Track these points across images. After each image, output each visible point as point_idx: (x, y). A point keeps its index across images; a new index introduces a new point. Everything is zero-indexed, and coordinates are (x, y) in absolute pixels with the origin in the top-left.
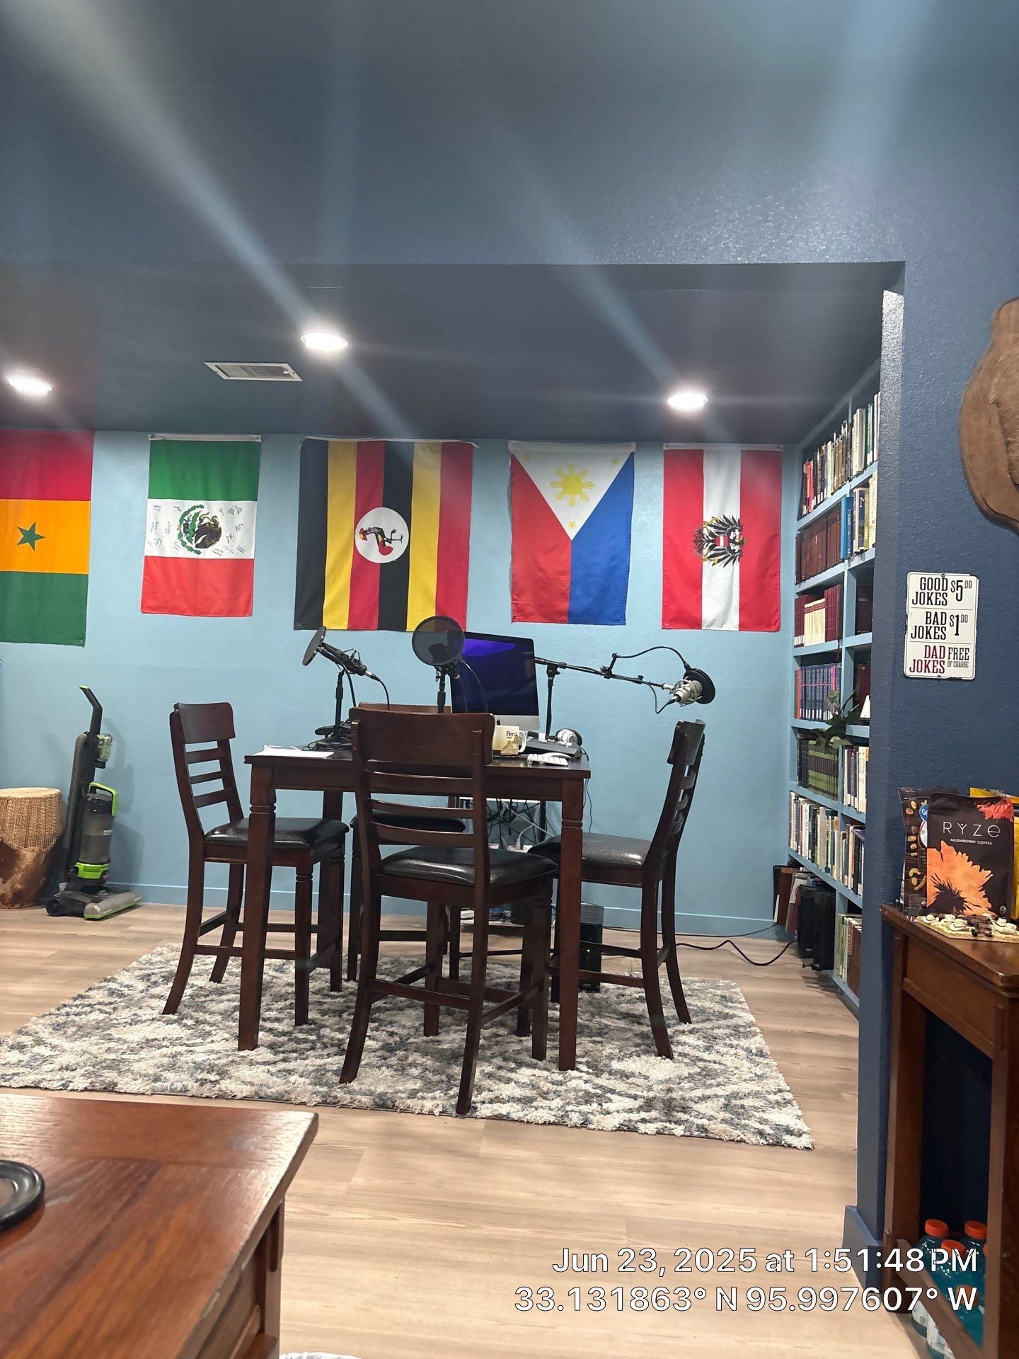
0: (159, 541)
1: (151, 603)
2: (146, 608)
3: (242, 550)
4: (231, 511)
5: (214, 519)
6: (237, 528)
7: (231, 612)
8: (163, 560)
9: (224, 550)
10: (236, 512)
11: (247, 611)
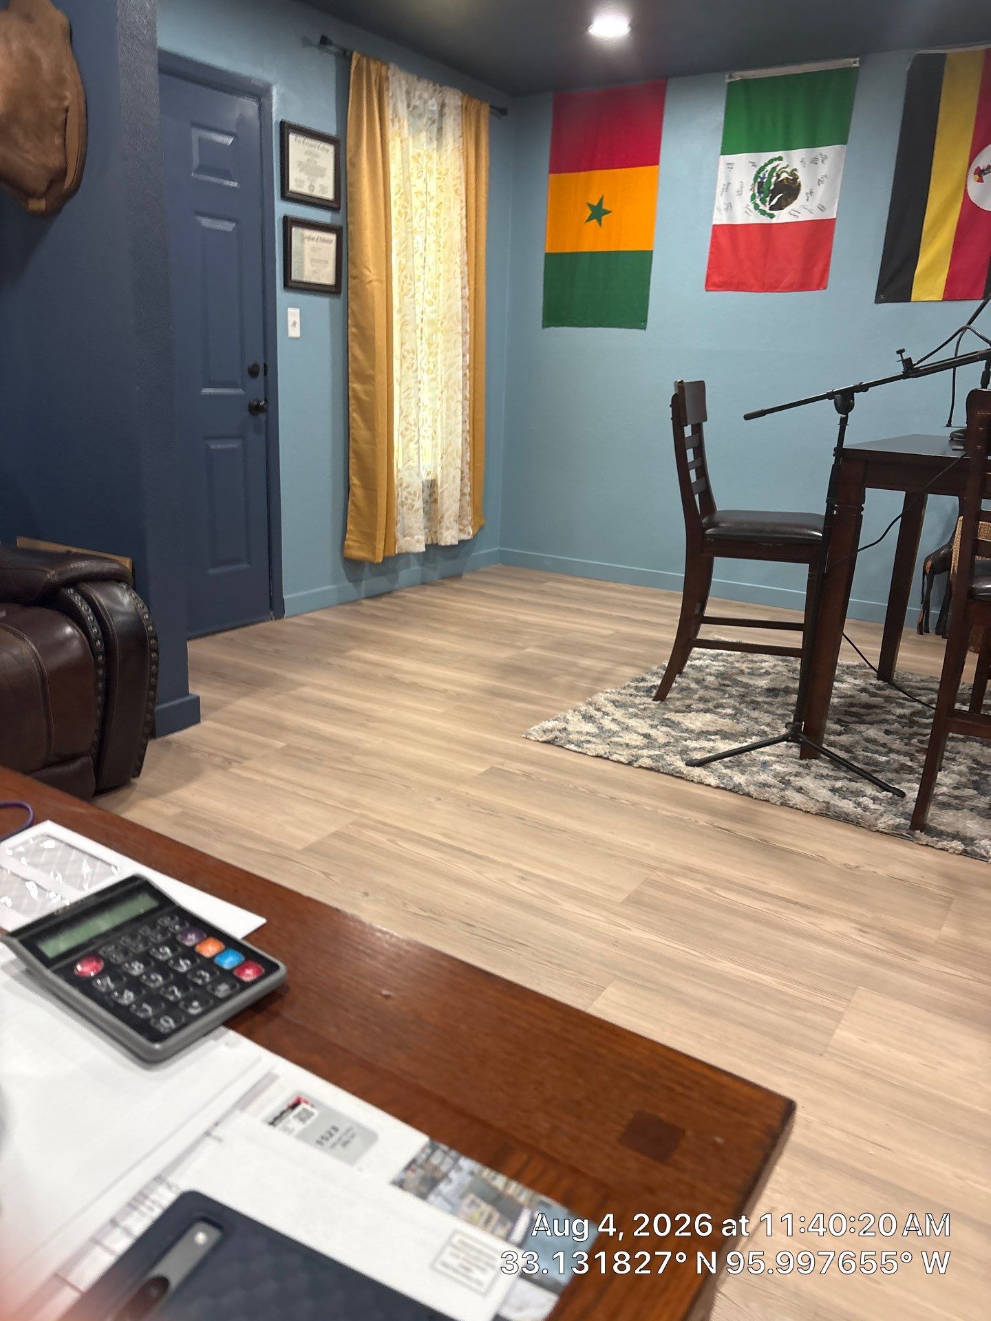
0: (729, 206)
1: (716, 279)
2: (711, 285)
3: (822, 208)
4: (814, 161)
5: (793, 173)
6: (820, 182)
7: (803, 286)
8: (732, 228)
9: (802, 211)
10: (820, 162)
11: (821, 284)
